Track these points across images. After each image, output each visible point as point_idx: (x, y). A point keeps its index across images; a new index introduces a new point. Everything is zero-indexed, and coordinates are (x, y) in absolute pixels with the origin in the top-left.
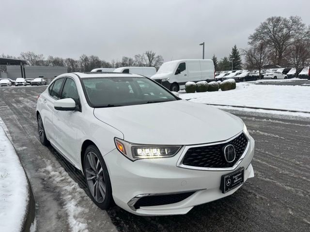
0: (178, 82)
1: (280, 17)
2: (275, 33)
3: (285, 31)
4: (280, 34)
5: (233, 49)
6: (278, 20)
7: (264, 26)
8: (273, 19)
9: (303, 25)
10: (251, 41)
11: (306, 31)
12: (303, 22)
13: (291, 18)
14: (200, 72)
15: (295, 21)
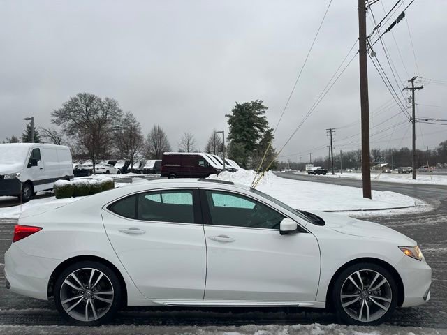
0: (32, 180)
1: (94, 96)
2: (88, 114)
3: (101, 113)
4: (95, 117)
5: (28, 127)
6: (92, 98)
7: (74, 102)
8: (85, 95)
9: (120, 111)
10: (55, 118)
11: (124, 117)
12: (120, 108)
13: (107, 99)
14: (57, 163)
15: (112, 105)
